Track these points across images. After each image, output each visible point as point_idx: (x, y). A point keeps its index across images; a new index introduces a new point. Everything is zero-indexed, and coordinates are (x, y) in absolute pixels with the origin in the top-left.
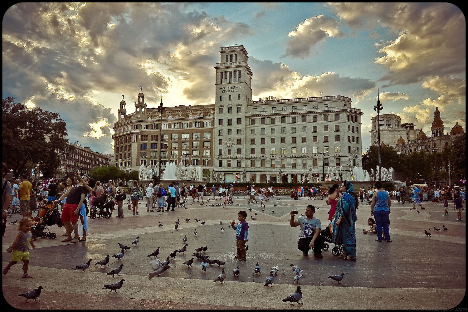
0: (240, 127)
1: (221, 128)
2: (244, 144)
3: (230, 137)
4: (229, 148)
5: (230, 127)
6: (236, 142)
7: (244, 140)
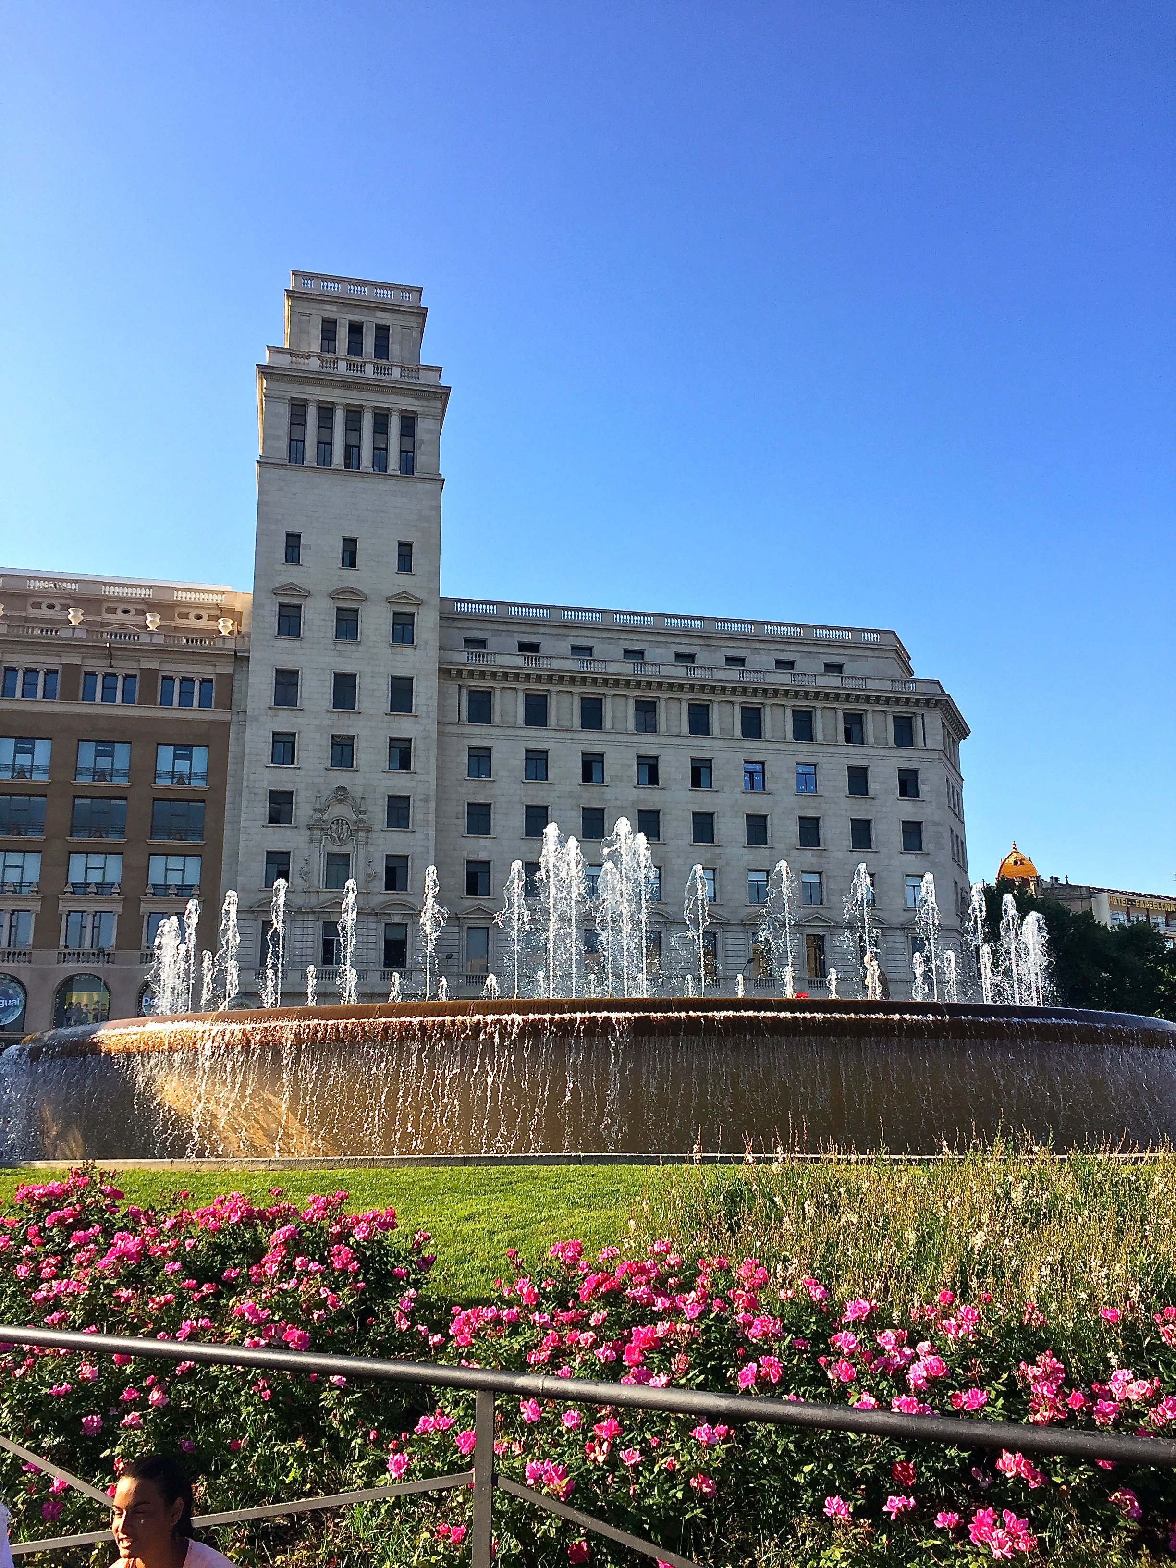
0: (405, 727)
1: (285, 721)
2: (432, 832)
3: (342, 777)
4: (336, 850)
5: (346, 725)
6: (379, 813)
7: (433, 805)
